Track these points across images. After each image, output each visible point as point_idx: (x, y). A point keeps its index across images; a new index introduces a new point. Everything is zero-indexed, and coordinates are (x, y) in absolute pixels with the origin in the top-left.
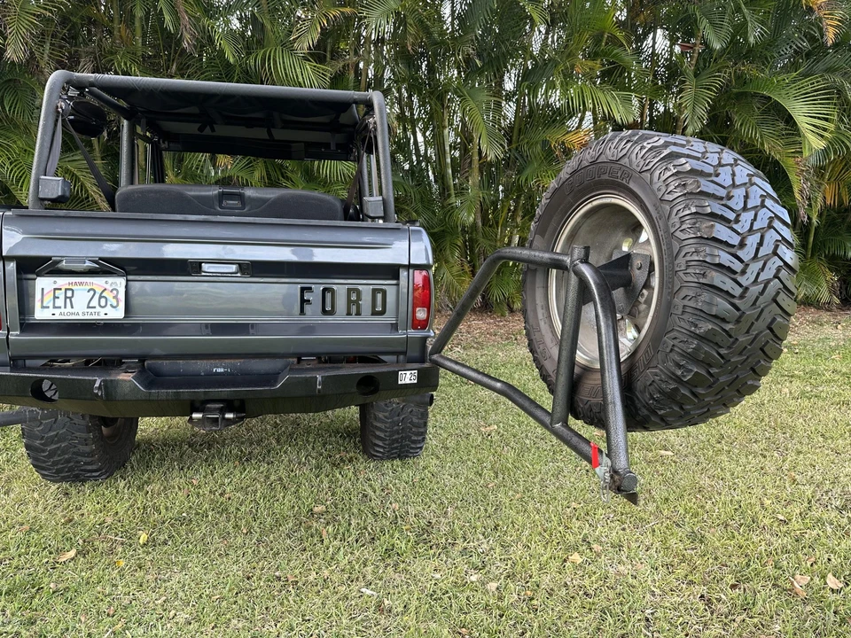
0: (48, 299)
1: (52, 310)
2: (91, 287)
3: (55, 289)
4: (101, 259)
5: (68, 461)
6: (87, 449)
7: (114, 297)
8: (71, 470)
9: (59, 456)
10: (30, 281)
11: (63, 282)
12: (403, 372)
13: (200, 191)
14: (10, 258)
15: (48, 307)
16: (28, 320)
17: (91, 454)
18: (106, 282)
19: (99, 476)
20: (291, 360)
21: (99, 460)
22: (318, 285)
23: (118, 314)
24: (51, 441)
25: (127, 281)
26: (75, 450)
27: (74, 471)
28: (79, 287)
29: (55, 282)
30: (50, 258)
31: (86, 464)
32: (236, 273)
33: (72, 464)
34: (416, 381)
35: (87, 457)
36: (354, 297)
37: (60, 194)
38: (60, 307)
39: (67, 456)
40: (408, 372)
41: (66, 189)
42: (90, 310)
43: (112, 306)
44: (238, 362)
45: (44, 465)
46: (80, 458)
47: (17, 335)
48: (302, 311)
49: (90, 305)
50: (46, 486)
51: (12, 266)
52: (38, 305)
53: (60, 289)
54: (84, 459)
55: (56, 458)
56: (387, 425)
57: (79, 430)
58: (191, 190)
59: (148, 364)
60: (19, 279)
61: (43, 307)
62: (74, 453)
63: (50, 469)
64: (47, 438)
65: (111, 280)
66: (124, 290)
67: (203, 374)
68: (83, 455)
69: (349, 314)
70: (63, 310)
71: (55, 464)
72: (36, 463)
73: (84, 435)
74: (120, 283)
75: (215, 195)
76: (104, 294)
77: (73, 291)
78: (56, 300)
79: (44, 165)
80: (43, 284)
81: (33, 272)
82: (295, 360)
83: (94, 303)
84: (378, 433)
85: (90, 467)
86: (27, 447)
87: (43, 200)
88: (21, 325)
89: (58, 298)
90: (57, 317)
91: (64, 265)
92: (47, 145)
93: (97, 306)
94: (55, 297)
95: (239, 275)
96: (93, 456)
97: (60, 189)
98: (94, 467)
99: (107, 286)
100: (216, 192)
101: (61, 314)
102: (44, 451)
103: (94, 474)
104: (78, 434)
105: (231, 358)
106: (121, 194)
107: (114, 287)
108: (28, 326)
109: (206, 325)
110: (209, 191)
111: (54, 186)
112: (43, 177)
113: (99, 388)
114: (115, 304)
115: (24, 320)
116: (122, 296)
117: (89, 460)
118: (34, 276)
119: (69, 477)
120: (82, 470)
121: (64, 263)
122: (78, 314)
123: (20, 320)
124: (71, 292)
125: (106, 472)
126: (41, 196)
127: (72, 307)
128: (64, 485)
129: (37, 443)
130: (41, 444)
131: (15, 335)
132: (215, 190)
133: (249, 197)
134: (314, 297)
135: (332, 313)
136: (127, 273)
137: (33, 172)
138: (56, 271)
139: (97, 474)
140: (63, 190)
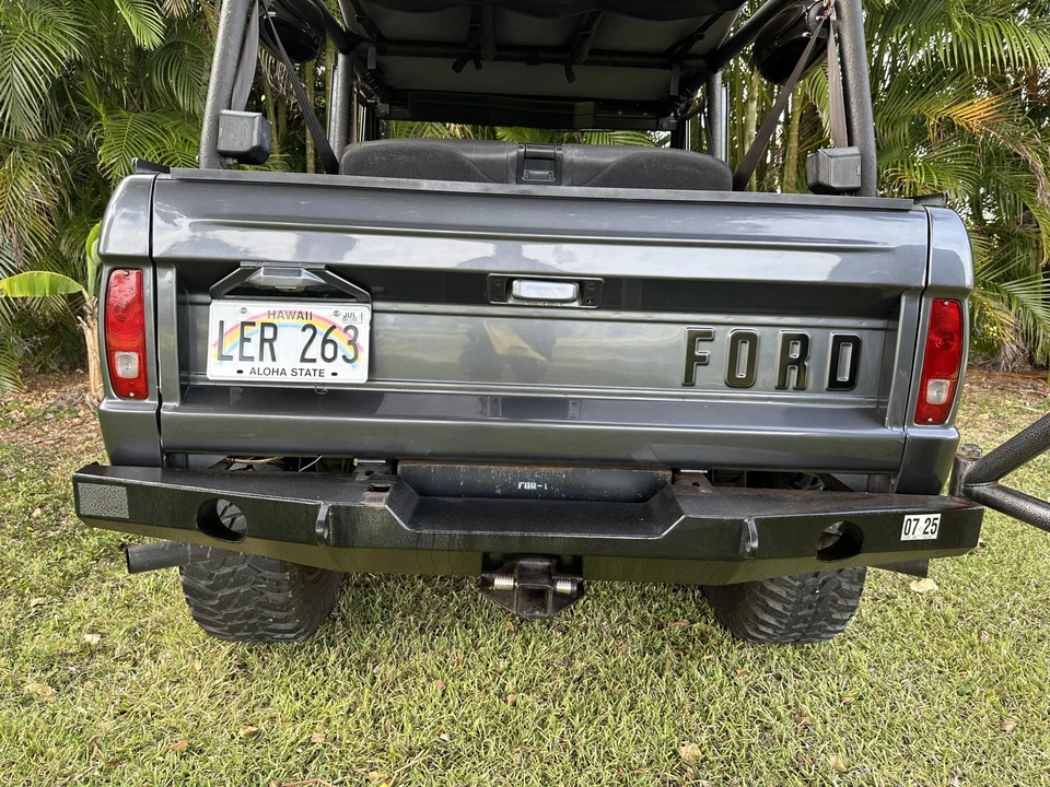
0: (232, 341)
1: (238, 364)
2: (308, 322)
3: (244, 324)
4: (329, 267)
5: (249, 616)
6: (280, 598)
7: (350, 343)
8: (253, 628)
9: (236, 606)
10: (201, 307)
11: (258, 309)
12: (912, 517)
13: (486, 152)
14: (166, 262)
15: (230, 358)
16: (195, 380)
17: (284, 607)
18: (336, 314)
19: (295, 638)
20: (660, 473)
21: (297, 615)
22: (724, 326)
23: (354, 374)
24: (224, 582)
25: (373, 311)
26: (261, 599)
27: (258, 630)
28: (286, 321)
29: (244, 311)
30: (236, 264)
31: (276, 621)
32: (573, 301)
33: (254, 620)
34: (935, 537)
35: (281, 611)
36: (795, 353)
37: (255, 143)
38: (252, 359)
39: (247, 608)
40: (923, 518)
41: (265, 135)
42: (306, 366)
43: (344, 357)
44: (563, 473)
45: (211, 619)
46: (267, 612)
47: (175, 409)
48: (689, 381)
49: (306, 357)
50: (213, 645)
51: (168, 278)
52: (212, 352)
53: (253, 324)
54: (274, 614)
55: (231, 610)
56: (793, 592)
57: (269, 568)
58: (470, 151)
59: (403, 468)
60: (181, 304)
61: (222, 357)
62: (259, 604)
63: (220, 626)
64: (218, 577)
65: (345, 309)
66: (369, 328)
67: (499, 491)
68: (273, 607)
69: (782, 386)
70: (256, 364)
71: (228, 618)
72: (199, 615)
73: (276, 575)
74: (360, 314)
75: (512, 159)
76: (332, 336)
77: (275, 327)
78: (245, 344)
79: (227, 93)
80: (223, 313)
81: (205, 291)
82: (669, 474)
83: (315, 351)
84: (772, 604)
85: (282, 626)
86: (187, 589)
87: (225, 155)
88: (183, 388)
89: (249, 340)
90: (246, 376)
91: (260, 277)
92: (234, 53)
93: (319, 359)
94: (244, 340)
95: (576, 304)
96: (288, 610)
97: (255, 133)
98: (289, 626)
99: (338, 321)
100: (513, 154)
101: (253, 371)
102: (212, 598)
103: (287, 635)
104: (266, 573)
105: (549, 465)
106: (350, 156)
107: (349, 322)
108: (195, 392)
109: (495, 399)
110: (502, 151)
111: (245, 129)
112: (225, 112)
113: (325, 524)
114: (351, 356)
115: (187, 379)
116: (363, 340)
117: (281, 615)
118: (208, 298)
119: (248, 637)
120: (270, 630)
121: (261, 273)
122: (284, 372)
123: (181, 379)
124: (272, 329)
125: (306, 632)
126: (222, 147)
127: (274, 359)
128: (242, 648)
129: (202, 584)
130: (207, 586)
131: (171, 409)
132: (511, 150)
133: (572, 163)
134: (716, 352)
135: (746, 384)
136: (374, 298)
137: (209, 103)
138: (248, 290)
139: (293, 635)
140: (261, 137)
